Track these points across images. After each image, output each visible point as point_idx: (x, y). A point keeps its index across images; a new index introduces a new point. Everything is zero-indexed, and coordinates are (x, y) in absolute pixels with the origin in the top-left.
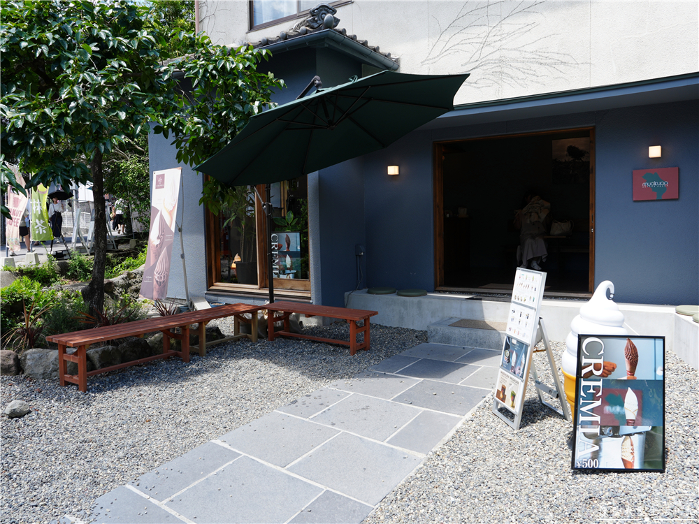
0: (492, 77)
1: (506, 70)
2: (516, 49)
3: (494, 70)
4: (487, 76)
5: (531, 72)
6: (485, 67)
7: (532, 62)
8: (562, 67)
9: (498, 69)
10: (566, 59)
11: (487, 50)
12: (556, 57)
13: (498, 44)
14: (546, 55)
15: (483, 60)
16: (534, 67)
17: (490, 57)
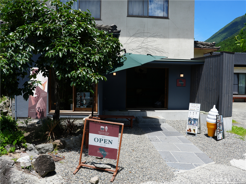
0: (144, 52)
1: (148, 51)
2: (151, 46)
3: (145, 50)
4: (143, 51)
5: (154, 52)
6: (143, 49)
7: (155, 50)
8: (162, 53)
9: (146, 50)
10: (163, 51)
11: (143, 44)
12: (161, 50)
13: (146, 43)
14: (158, 49)
15: (142, 47)
16: (155, 51)
17: (144, 46)
